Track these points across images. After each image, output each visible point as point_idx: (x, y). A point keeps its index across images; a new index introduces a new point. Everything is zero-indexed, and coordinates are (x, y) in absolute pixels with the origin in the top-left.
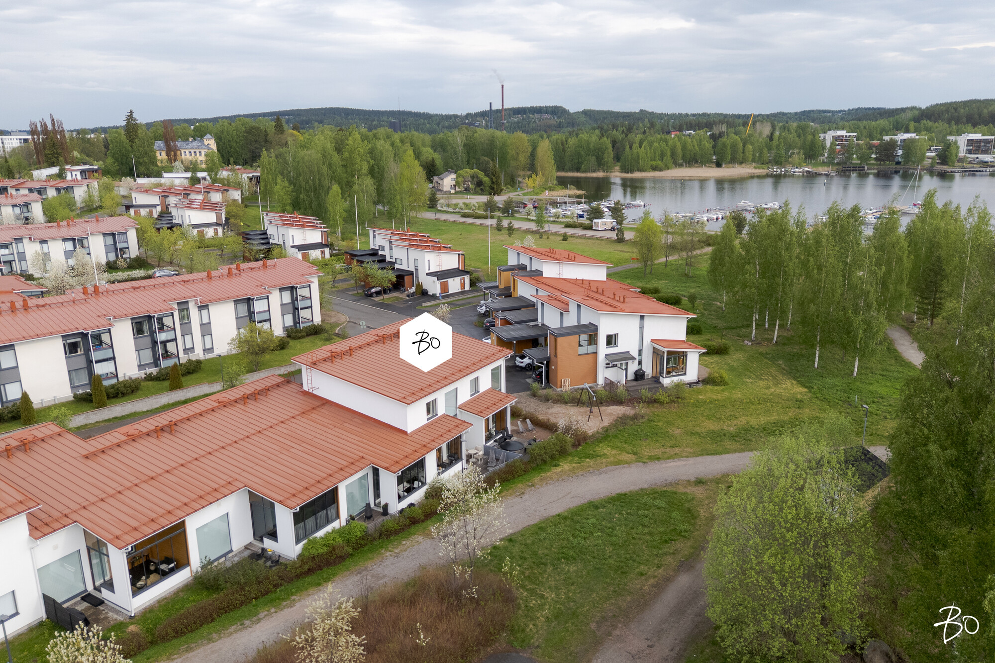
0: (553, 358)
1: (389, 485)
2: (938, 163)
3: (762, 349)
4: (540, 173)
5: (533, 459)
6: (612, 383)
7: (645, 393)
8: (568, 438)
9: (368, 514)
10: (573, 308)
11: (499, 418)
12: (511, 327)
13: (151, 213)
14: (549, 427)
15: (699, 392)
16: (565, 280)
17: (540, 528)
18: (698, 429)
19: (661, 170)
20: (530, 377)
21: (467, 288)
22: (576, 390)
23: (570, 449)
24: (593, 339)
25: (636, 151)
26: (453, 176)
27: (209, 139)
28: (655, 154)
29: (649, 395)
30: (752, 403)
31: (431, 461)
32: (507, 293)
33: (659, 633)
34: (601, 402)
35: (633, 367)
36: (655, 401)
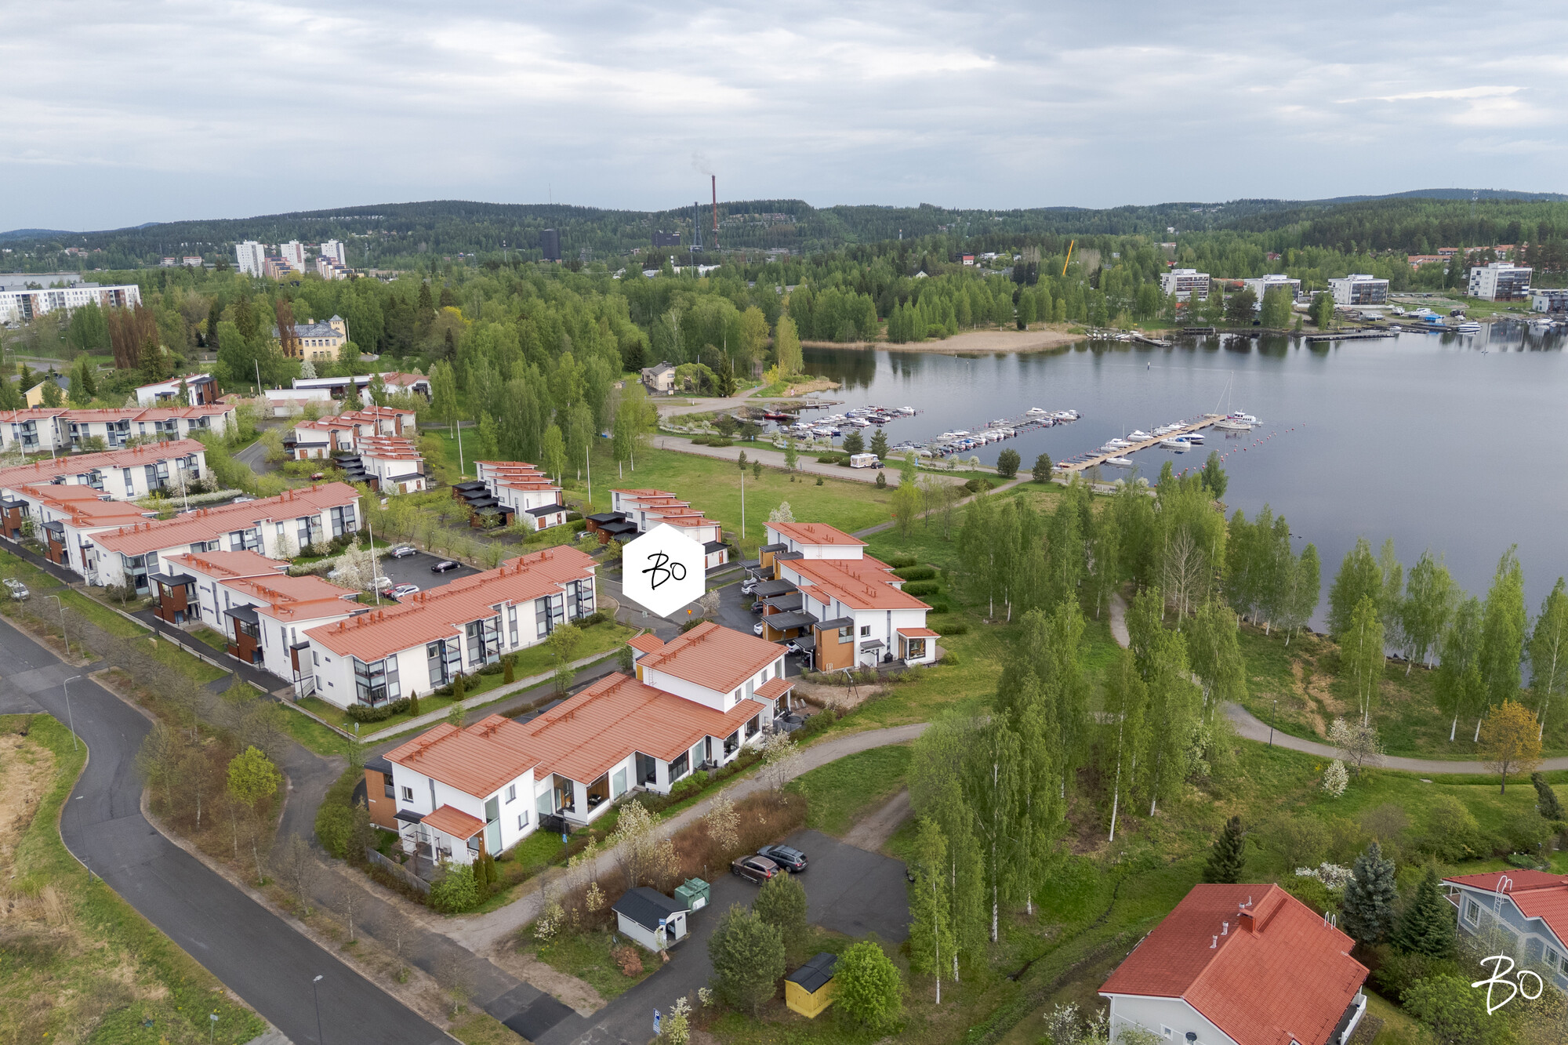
0: (818, 647)
1: (718, 747)
2: (1307, 322)
3: (996, 628)
4: (782, 363)
5: (809, 728)
6: (866, 666)
7: (892, 674)
8: (833, 712)
9: (704, 767)
10: (833, 602)
11: (783, 699)
12: (780, 615)
13: (320, 453)
14: (819, 705)
15: (935, 672)
16: (824, 561)
17: (817, 771)
18: (929, 702)
19: (943, 338)
20: (799, 661)
21: (725, 561)
22: (838, 673)
23: (834, 720)
24: (850, 631)
25: (907, 313)
26: (671, 371)
27: (337, 322)
28: (934, 313)
29: (894, 675)
30: (974, 679)
31: (742, 731)
32: (770, 574)
33: (887, 820)
34: (857, 683)
35: (883, 652)
36: (900, 680)
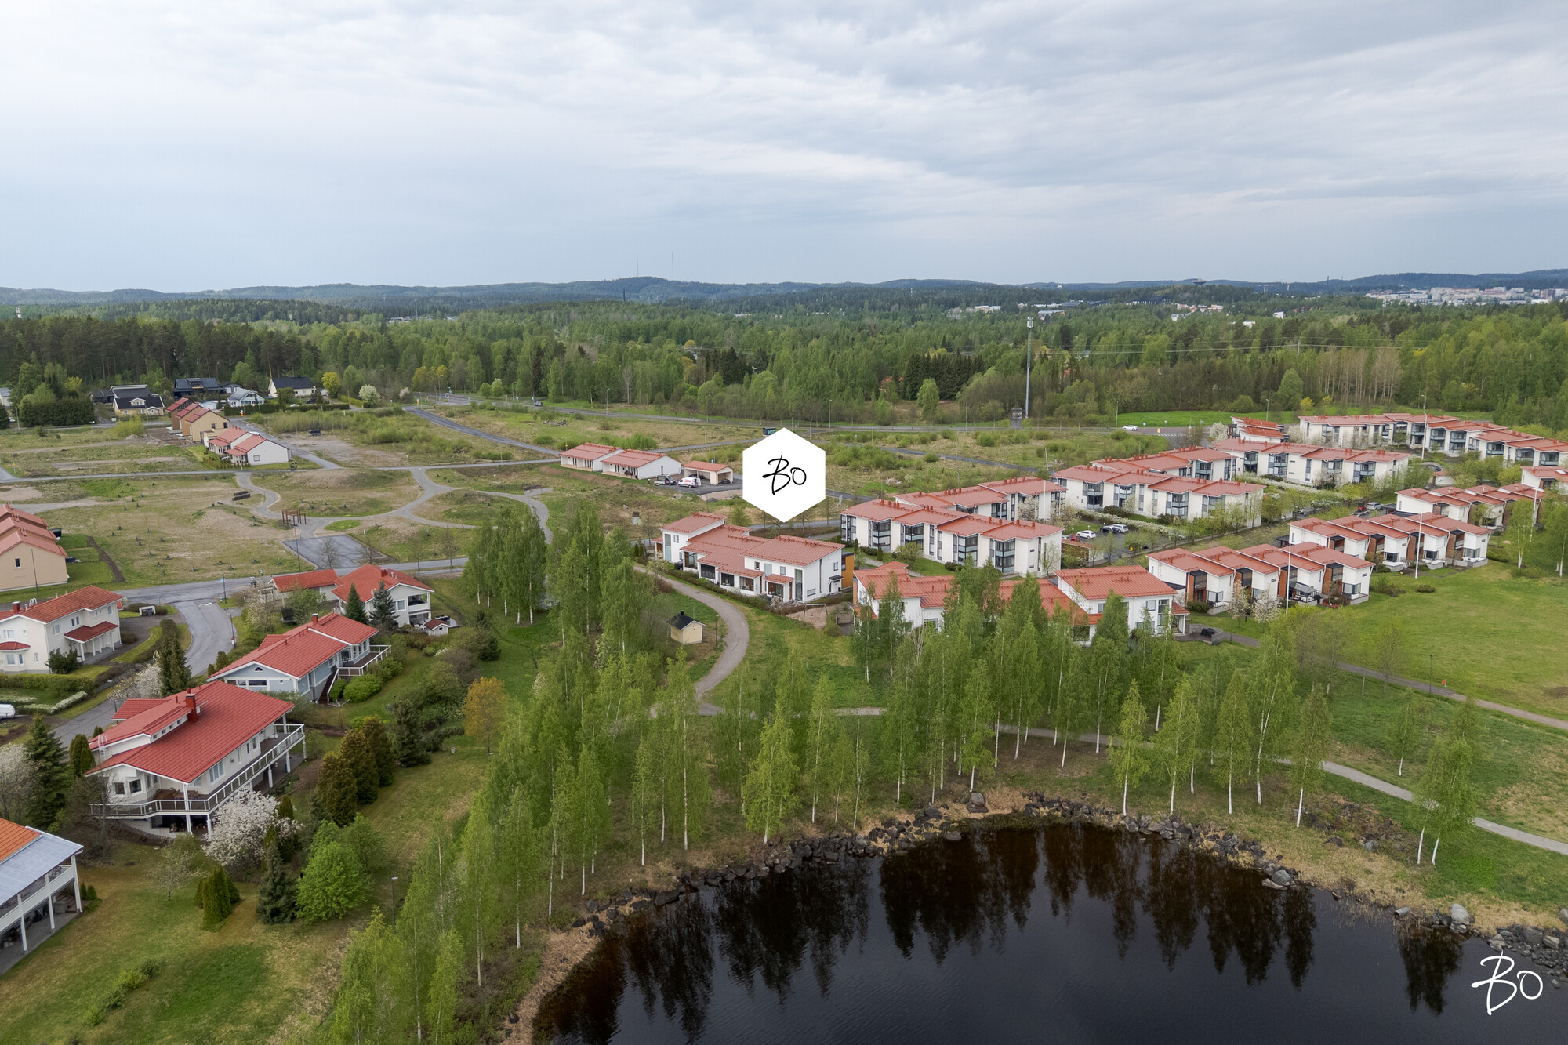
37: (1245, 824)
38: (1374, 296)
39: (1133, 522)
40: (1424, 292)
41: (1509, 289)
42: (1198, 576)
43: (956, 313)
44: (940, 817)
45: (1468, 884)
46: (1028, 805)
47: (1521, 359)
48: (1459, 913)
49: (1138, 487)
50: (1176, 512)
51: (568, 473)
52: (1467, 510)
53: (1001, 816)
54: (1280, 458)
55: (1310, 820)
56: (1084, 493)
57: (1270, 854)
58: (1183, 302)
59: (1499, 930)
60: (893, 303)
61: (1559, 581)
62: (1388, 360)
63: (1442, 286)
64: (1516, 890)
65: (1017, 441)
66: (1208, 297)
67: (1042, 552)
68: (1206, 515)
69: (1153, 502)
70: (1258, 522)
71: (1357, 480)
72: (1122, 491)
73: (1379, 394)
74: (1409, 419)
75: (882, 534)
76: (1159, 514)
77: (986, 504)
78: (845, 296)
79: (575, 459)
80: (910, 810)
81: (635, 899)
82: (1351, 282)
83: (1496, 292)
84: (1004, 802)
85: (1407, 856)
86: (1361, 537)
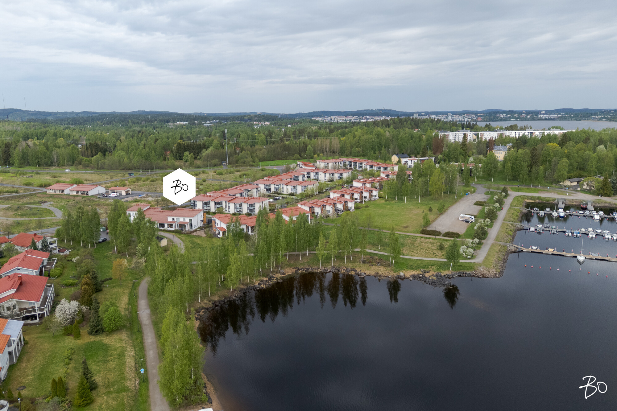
37: (350, 265)
38: (315, 119)
39: (282, 196)
40: (329, 117)
41: (353, 116)
42: (312, 208)
43: (171, 125)
44: (274, 277)
45: (402, 269)
46: (295, 271)
47: (371, 140)
48: (402, 274)
49: (281, 185)
50: (294, 191)
51: (52, 196)
52: (370, 185)
53: (290, 275)
54: (317, 173)
55: (364, 262)
56: (265, 188)
57: (358, 271)
58: (255, 121)
59: (410, 276)
60: (142, 121)
61: (396, 201)
62: (336, 142)
63: (334, 115)
64: (411, 268)
65: (230, 173)
66: (263, 119)
67: (264, 206)
68: (303, 192)
69: (286, 189)
70: (317, 193)
71: (339, 178)
72: (277, 186)
73: (334, 152)
74: (347, 160)
75: (208, 206)
76: (289, 193)
77: (238, 193)
78: (118, 118)
79: (54, 190)
80: (266, 277)
81: (202, 311)
82: (306, 113)
83: (350, 117)
84: (289, 271)
85: (387, 265)
86: (348, 194)
